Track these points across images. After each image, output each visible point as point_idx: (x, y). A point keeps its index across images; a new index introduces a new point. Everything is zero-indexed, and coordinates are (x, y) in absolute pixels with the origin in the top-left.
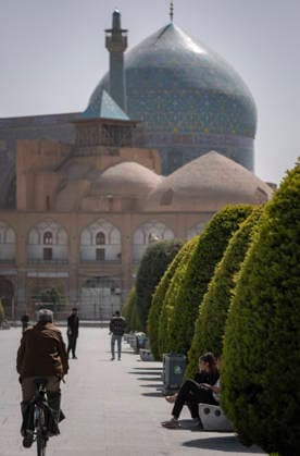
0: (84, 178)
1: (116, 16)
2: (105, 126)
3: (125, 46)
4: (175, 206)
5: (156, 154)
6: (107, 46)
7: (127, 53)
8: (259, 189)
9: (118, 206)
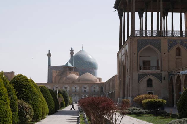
0: (65, 77)
1: (72, 48)
2: (68, 68)
3: (73, 54)
4: (81, 82)
5: (78, 73)
6: (70, 53)
7: (74, 55)
8: (96, 79)
9: (71, 82)
